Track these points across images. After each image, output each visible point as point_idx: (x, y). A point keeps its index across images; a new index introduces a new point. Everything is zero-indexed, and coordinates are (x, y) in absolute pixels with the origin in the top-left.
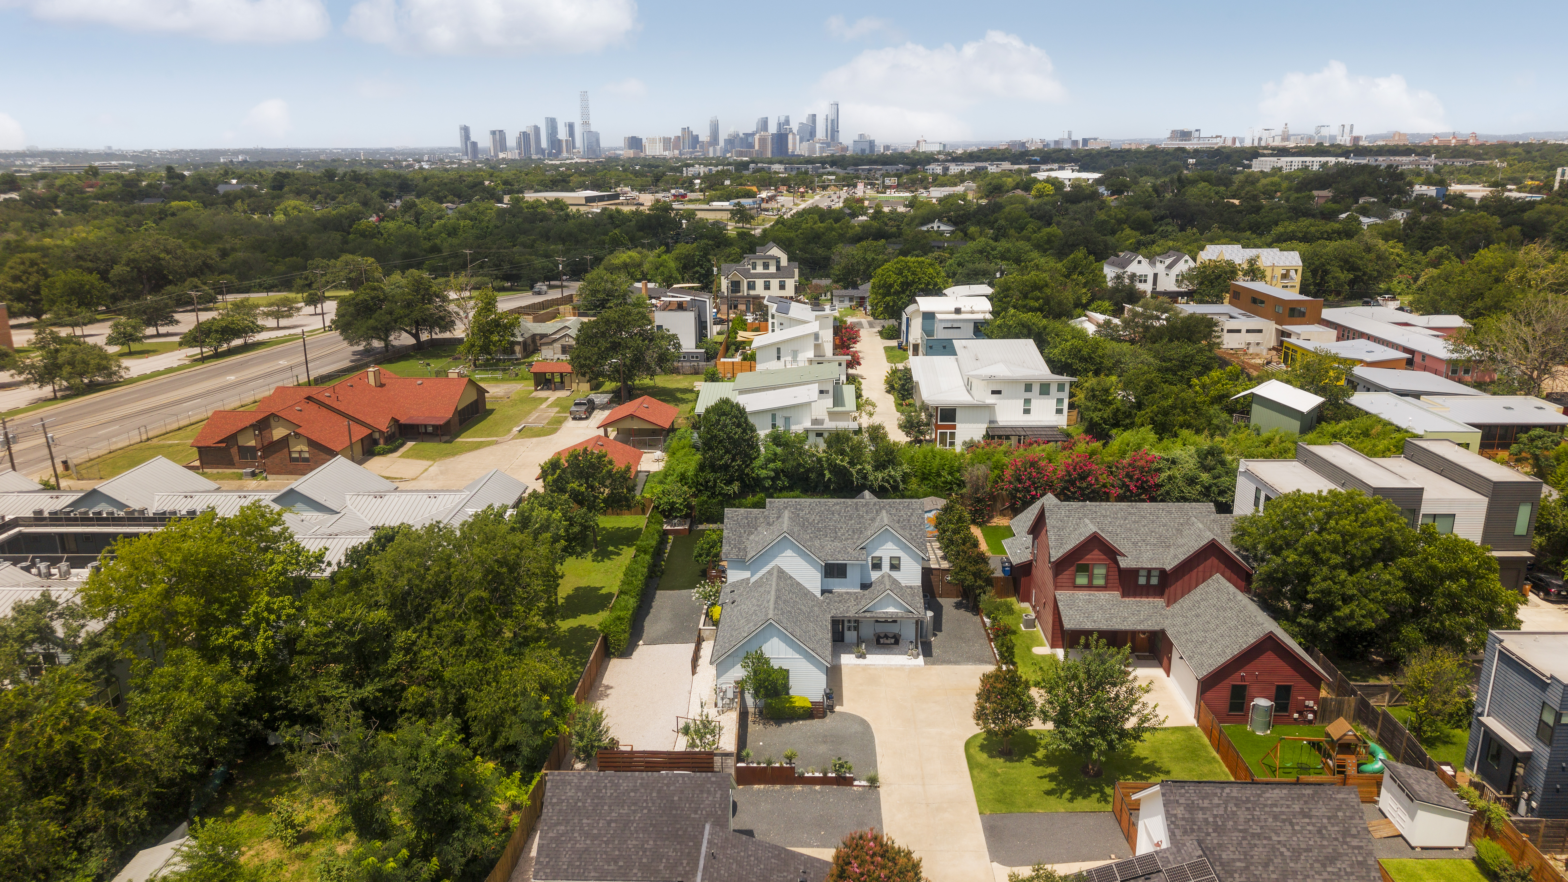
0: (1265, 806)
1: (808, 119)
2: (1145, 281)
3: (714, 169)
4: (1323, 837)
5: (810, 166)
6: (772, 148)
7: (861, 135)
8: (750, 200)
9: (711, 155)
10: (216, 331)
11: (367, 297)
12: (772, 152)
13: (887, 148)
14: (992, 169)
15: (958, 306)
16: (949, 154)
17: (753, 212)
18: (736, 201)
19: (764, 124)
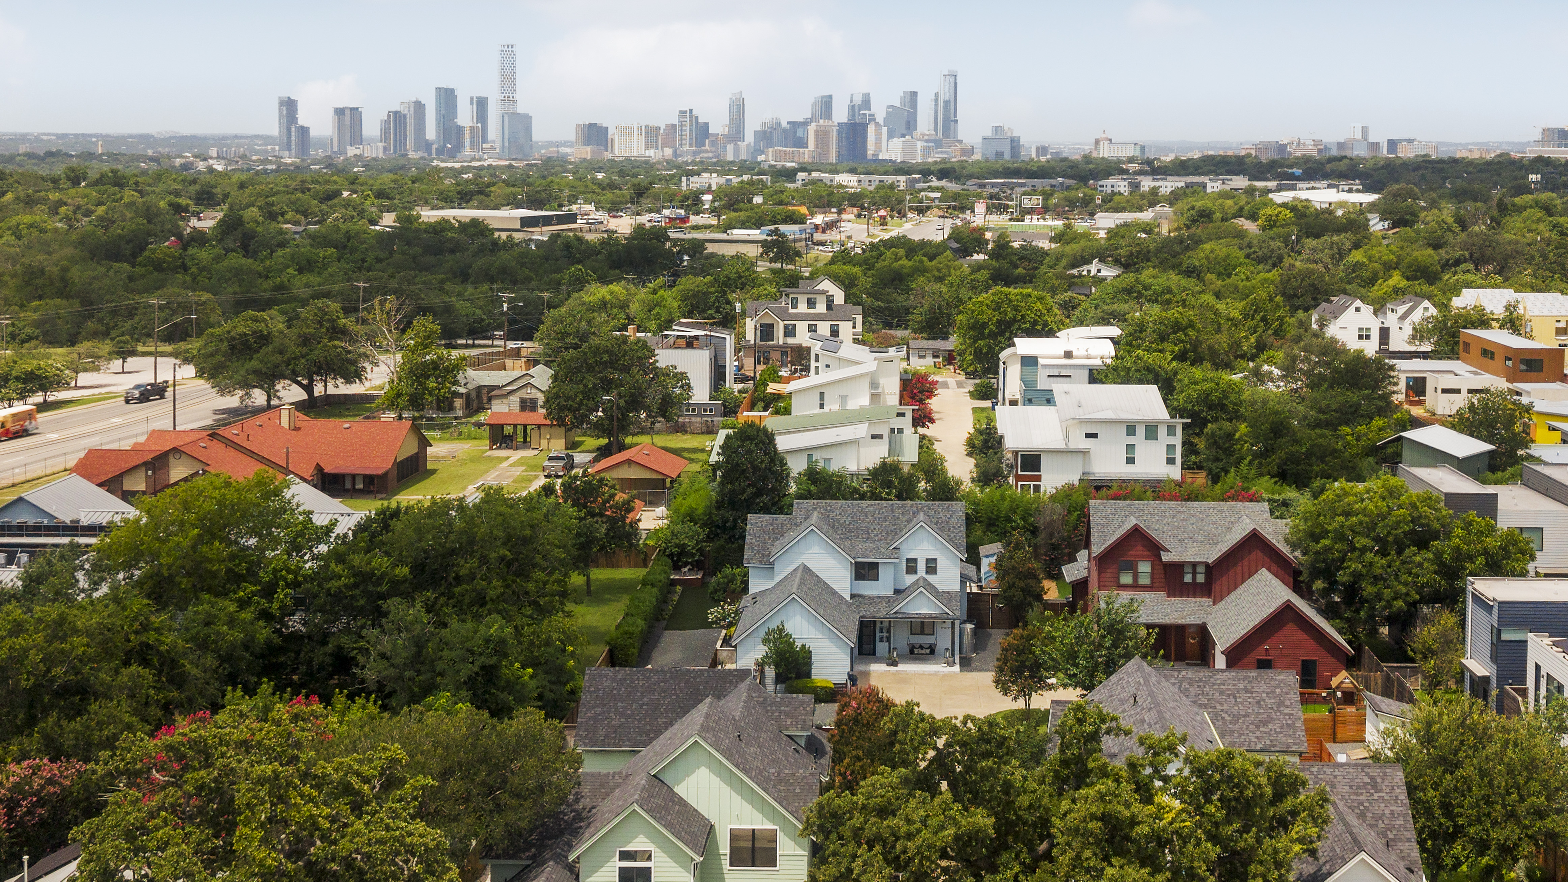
0: (1214, 684)
1: (903, 99)
2: (1368, 337)
3: (735, 180)
4: (1260, 707)
5: (902, 178)
6: (839, 146)
7: (997, 129)
8: (796, 228)
9: (730, 157)
10: (17, 378)
11: (247, 331)
12: (839, 154)
13: (1042, 150)
14: (1213, 186)
15: (1068, 349)
16: (1149, 162)
17: (800, 246)
18: (772, 227)
19: (825, 106)
